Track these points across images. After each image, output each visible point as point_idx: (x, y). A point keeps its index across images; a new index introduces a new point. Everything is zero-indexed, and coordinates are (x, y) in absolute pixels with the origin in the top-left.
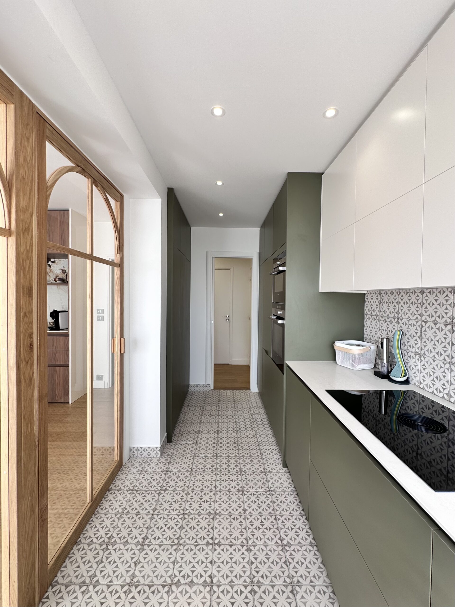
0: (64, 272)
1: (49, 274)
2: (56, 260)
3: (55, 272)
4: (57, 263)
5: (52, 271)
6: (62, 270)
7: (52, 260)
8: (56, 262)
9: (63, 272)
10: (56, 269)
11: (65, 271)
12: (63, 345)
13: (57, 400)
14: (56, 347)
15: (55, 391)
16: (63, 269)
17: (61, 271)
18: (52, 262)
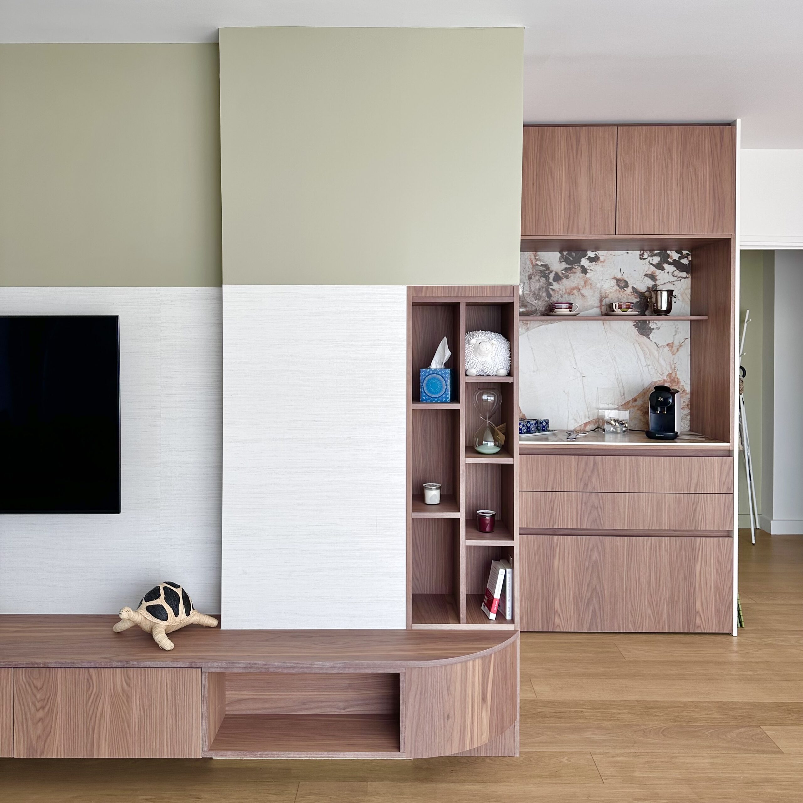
0: (623, 284)
1: (582, 291)
2: (602, 254)
3: (599, 285)
4: (604, 262)
5: (591, 284)
6: (618, 280)
7: (591, 254)
8: (602, 258)
9: (618, 285)
10: (601, 278)
11: (626, 282)
12: (716, 481)
13: (699, 627)
14: (697, 485)
15: (695, 604)
16: (619, 276)
17: (614, 282)
18: (591, 260)
